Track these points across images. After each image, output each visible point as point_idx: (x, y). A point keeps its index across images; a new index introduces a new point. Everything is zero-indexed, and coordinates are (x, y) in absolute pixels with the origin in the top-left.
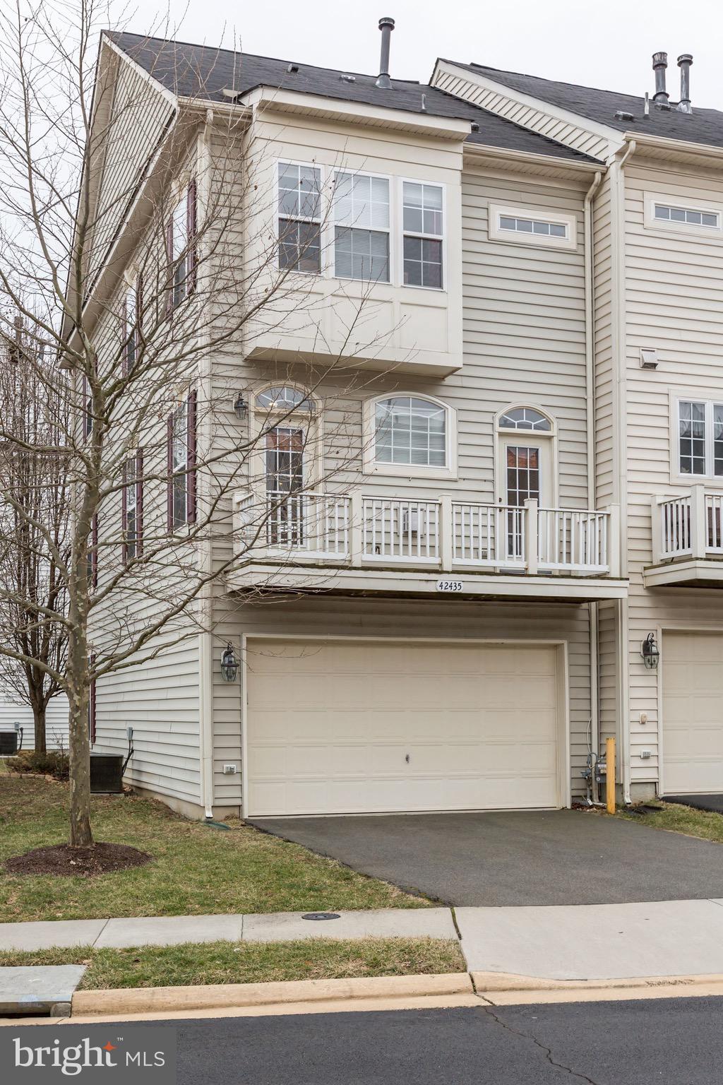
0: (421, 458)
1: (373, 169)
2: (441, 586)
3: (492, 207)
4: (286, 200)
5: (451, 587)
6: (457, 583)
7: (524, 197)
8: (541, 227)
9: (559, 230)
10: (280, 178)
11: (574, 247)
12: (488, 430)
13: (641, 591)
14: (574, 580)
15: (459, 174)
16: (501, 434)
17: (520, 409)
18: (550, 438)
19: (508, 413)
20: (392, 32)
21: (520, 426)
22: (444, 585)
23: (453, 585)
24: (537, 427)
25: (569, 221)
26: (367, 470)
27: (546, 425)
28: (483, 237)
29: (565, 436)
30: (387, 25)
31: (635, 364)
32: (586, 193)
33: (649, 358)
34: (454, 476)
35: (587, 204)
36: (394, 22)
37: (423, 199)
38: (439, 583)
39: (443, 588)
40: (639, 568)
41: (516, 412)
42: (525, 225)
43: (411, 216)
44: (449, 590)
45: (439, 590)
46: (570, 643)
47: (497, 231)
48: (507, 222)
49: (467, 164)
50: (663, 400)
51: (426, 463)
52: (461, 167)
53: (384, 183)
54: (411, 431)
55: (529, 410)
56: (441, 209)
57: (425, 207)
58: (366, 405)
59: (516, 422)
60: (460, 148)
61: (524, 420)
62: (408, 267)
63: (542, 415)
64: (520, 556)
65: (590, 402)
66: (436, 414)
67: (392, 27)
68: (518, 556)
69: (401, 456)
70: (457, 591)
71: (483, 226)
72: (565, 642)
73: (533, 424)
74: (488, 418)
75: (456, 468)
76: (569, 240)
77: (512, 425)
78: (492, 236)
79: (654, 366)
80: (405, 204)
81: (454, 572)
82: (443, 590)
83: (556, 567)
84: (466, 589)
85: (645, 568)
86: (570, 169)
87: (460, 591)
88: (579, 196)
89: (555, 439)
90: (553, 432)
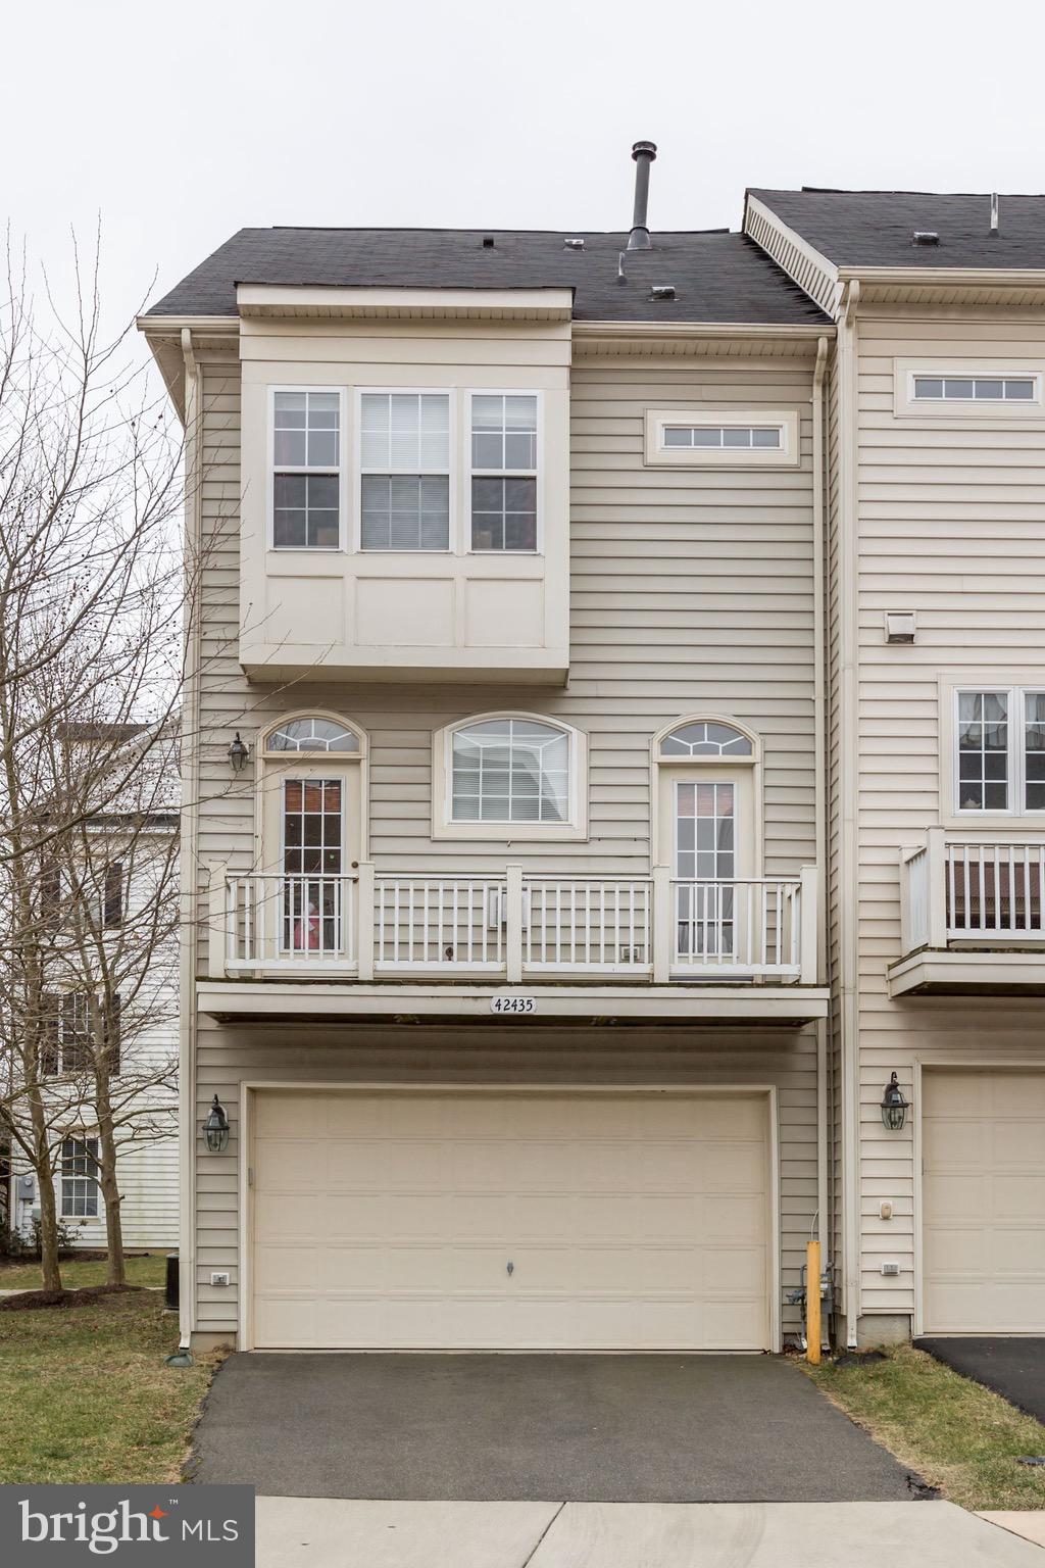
0: (528, 810)
1: (420, 383)
2: (498, 1005)
3: (651, 415)
4: (286, 446)
5: (515, 1006)
6: (526, 1000)
7: (707, 392)
8: (736, 435)
9: (769, 436)
10: (277, 414)
11: (793, 460)
12: (639, 760)
13: (884, 1004)
14: (729, 990)
15: (566, 371)
16: (663, 766)
17: (699, 723)
18: (751, 766)
19: (676, 732)
20: (652, 164)
21: (698, 751)
22: (503, 1004)
23: (519, 1003)
24: (726, 751)
25: (786, 422)
26: (437, 835)
27: (746, 746)
28: (635, 462)
29: (774, 762)
30: (644, 153)
31: (879, 638)
32: (812, 373)
33: (898, 626)
34: (583, 836)
35: (817, 391)
36: (655, 148)
37: (504, 417)
38: (494, 1001)
39: (502, 1007)
40: (879, 967)
41: (692, 729)
42: (707, 434)
43: (484, 445)
44: (511, 1011)
45: (496, 1011)
46: (779, 1089)
47: (658, 449)
48: (675, 434)
49: (576, 354)
50: (927, 692)
51: (536, 818)
52: (568, 360)
53: (443, 399)
54: (511, 770)
55: (712, 723)
56: (534, 430)
57: (508, 429)
58: (437, 735)
59: (691, 745)
60: (566, 332)
61: (706, 742)
62: (479, 523)
63: (737, 732)
64: (700, 955)
65: (820, 704)
66: (552, 741)
67: (651, 156)
68: (697, 954)
69: (493, 809)
70: (525, 1012)
71: (634, 445)
72: (773, 1090)
73: (721, 746)
74: (639, 742)
75: (584, 823)
76: (787, 451)
77: (686, 751)
78: (651, 459)
79: (909, 638)
80: (474, 429)
81: (526, 983)
82: (502, 1011)
83: (760, 969)
84: (540, 1008)
85: (890, 967)
86: (774, 339)
87: (531, 1012)
88: (803, 379)
89: (758, 768)
90: (756, 756)
